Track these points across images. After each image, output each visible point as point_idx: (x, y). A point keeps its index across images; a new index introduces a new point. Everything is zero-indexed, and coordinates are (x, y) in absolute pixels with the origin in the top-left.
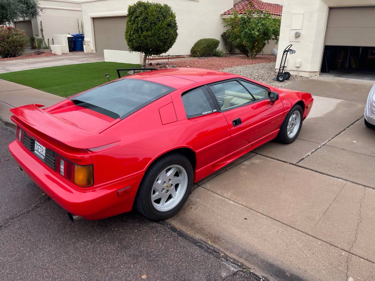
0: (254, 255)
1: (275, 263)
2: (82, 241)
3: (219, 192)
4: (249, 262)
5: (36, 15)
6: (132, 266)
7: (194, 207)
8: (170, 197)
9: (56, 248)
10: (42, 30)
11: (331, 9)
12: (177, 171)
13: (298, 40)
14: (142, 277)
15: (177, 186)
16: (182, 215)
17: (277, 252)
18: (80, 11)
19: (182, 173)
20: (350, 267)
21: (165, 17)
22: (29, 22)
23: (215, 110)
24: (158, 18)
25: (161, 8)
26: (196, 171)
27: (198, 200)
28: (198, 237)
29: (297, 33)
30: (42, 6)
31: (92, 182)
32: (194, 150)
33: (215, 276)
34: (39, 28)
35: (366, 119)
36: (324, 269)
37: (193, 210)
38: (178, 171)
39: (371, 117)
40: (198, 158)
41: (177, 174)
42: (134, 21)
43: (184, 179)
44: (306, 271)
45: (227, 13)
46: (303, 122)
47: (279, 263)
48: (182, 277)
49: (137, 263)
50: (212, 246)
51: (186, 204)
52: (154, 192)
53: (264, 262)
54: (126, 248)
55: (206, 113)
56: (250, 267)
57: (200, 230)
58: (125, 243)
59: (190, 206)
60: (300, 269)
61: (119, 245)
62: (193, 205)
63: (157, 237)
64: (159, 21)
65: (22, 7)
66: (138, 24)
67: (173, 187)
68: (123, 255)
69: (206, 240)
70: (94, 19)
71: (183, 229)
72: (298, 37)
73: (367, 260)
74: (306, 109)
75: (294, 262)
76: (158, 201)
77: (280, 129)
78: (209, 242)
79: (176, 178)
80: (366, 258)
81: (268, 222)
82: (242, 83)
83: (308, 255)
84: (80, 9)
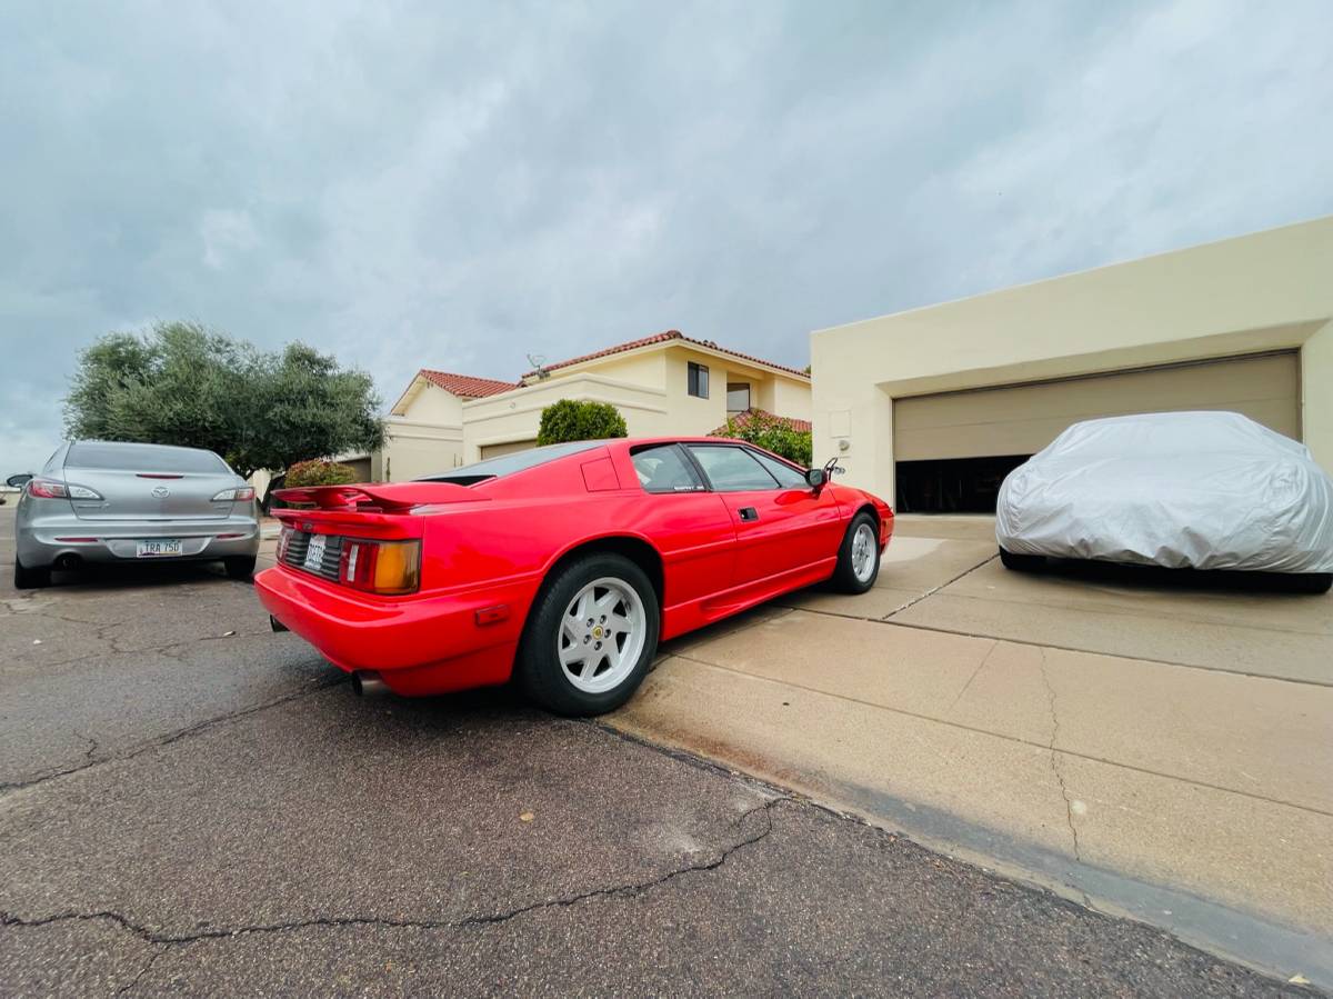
0: (817, 772)
1: (872, 786)
2: (378, 754)
3: (718, 663)
4: (806, 785)
5: (380, 446)
6: (498, 797)
7: (662, 693)
8: (604, 665)
9: (308, 768)
10: (388, 473)
11: (895, 401)
12: (620, 602)
13: (846, 453)
14: (523, 818)
15: (621, 638)
16: (632, 708)
17: (872, 763)
18: (461, 441)
19: (633, 608)
20: (1066, 777)
21: (607, 423)
22: (367, 461)
23: (701, 488)
24: (594, 423)
25: (600, 408)
26: (666, 610)
27: (672, 679)
28: (671, 744)
29: (842, 443)
30: (392, 433)
31: (415, 582)
32: (658, 549)
33: (718, 809)
34: (384, 470)
35: (1004, 546)
36: (999, 789)
37: (659, 699)
38: (624, 601)
39: (1012, 536)
40: (669, 572)
41: (620, 610)
42: (552, 430)
43: (637, 624)
44: (954, 797)
45: (717, 432)
46: (882, 557)
47: (882, 784)
48: (630, 816)
49: (514, 790)
50: (708, 759)
51: (643, 689)
52: (566, 643)
53: (842, 784)
54: (489, 764)
55: (682, 488)
56: (808, 795)
57: (679, 734)
58: (486, 756)
59: (655, 692)
60: (937, 793)
61: (472, 759)
62: (660, 689)
63: (570, 743)
64: (597, 428)
65: (356, 430)
66: (558, 434)
67: (613, 636)
68: (479, 777)
69: (692, 750)
70: (483, 448)
71: (638, 732)
72: (846, 449)
73: (1104, 761)
74: (882, 527)
75: (918, 781)
76: (576, 668)
77: (838, 555)
78: (701, 753)
79: (618, 618)
80: (1100, 757)
81: (840, 706)
82: (752, 453)
83: (951, 761)
84: (460, 439)
